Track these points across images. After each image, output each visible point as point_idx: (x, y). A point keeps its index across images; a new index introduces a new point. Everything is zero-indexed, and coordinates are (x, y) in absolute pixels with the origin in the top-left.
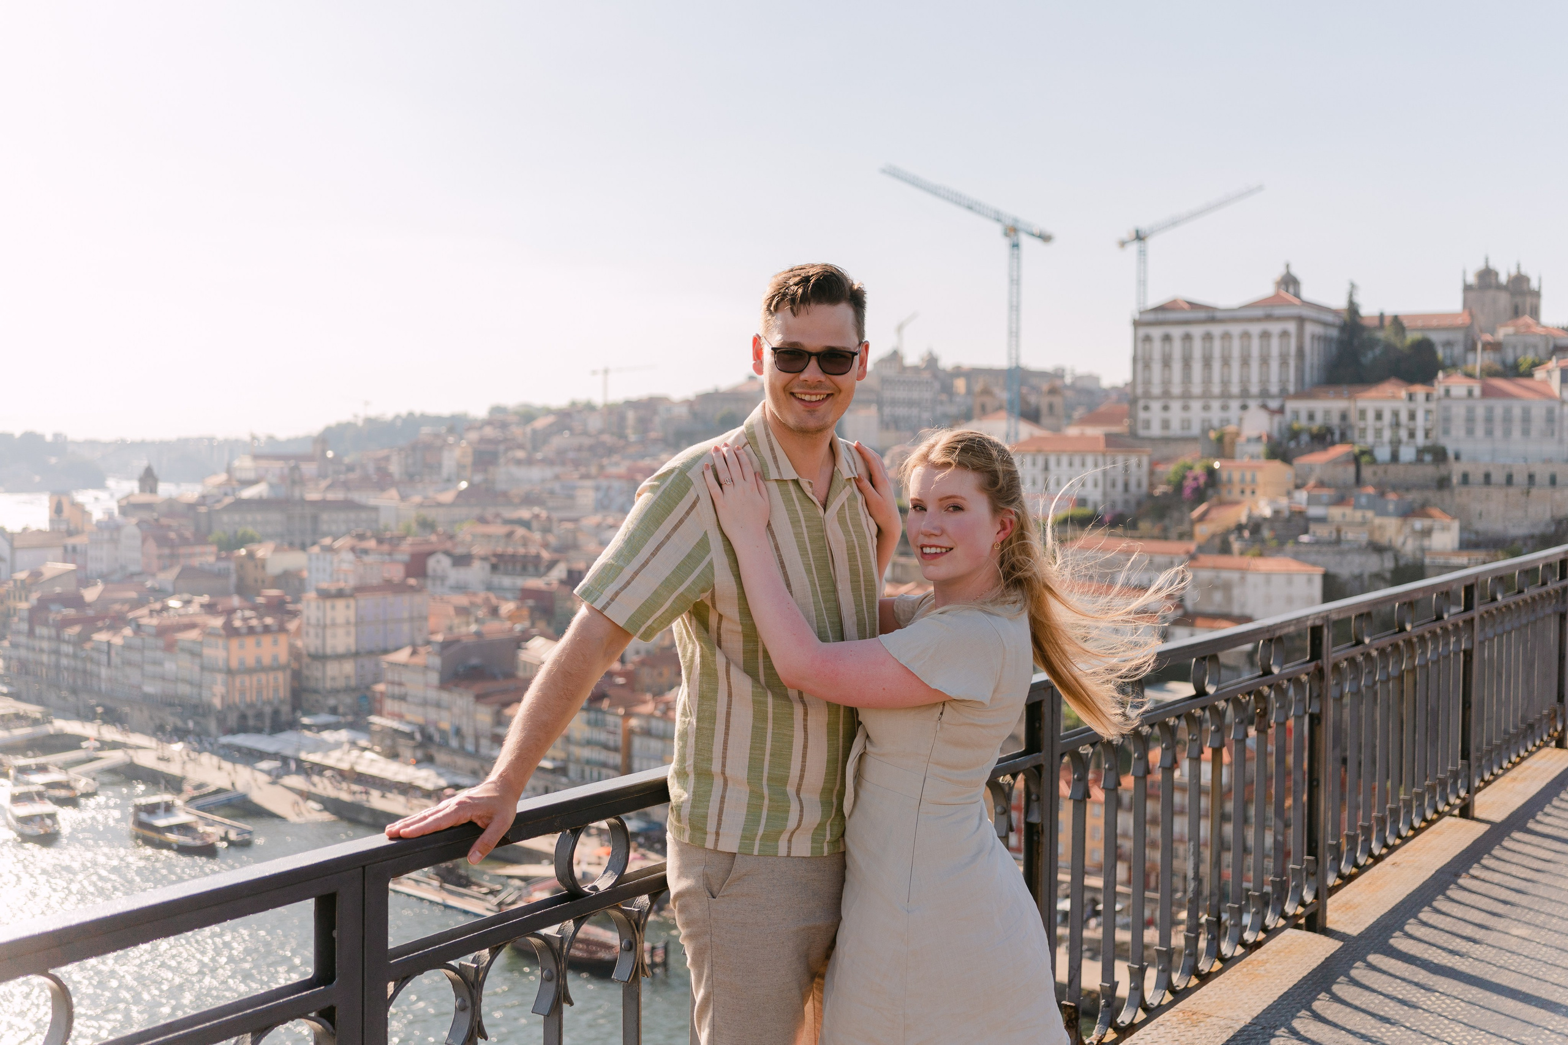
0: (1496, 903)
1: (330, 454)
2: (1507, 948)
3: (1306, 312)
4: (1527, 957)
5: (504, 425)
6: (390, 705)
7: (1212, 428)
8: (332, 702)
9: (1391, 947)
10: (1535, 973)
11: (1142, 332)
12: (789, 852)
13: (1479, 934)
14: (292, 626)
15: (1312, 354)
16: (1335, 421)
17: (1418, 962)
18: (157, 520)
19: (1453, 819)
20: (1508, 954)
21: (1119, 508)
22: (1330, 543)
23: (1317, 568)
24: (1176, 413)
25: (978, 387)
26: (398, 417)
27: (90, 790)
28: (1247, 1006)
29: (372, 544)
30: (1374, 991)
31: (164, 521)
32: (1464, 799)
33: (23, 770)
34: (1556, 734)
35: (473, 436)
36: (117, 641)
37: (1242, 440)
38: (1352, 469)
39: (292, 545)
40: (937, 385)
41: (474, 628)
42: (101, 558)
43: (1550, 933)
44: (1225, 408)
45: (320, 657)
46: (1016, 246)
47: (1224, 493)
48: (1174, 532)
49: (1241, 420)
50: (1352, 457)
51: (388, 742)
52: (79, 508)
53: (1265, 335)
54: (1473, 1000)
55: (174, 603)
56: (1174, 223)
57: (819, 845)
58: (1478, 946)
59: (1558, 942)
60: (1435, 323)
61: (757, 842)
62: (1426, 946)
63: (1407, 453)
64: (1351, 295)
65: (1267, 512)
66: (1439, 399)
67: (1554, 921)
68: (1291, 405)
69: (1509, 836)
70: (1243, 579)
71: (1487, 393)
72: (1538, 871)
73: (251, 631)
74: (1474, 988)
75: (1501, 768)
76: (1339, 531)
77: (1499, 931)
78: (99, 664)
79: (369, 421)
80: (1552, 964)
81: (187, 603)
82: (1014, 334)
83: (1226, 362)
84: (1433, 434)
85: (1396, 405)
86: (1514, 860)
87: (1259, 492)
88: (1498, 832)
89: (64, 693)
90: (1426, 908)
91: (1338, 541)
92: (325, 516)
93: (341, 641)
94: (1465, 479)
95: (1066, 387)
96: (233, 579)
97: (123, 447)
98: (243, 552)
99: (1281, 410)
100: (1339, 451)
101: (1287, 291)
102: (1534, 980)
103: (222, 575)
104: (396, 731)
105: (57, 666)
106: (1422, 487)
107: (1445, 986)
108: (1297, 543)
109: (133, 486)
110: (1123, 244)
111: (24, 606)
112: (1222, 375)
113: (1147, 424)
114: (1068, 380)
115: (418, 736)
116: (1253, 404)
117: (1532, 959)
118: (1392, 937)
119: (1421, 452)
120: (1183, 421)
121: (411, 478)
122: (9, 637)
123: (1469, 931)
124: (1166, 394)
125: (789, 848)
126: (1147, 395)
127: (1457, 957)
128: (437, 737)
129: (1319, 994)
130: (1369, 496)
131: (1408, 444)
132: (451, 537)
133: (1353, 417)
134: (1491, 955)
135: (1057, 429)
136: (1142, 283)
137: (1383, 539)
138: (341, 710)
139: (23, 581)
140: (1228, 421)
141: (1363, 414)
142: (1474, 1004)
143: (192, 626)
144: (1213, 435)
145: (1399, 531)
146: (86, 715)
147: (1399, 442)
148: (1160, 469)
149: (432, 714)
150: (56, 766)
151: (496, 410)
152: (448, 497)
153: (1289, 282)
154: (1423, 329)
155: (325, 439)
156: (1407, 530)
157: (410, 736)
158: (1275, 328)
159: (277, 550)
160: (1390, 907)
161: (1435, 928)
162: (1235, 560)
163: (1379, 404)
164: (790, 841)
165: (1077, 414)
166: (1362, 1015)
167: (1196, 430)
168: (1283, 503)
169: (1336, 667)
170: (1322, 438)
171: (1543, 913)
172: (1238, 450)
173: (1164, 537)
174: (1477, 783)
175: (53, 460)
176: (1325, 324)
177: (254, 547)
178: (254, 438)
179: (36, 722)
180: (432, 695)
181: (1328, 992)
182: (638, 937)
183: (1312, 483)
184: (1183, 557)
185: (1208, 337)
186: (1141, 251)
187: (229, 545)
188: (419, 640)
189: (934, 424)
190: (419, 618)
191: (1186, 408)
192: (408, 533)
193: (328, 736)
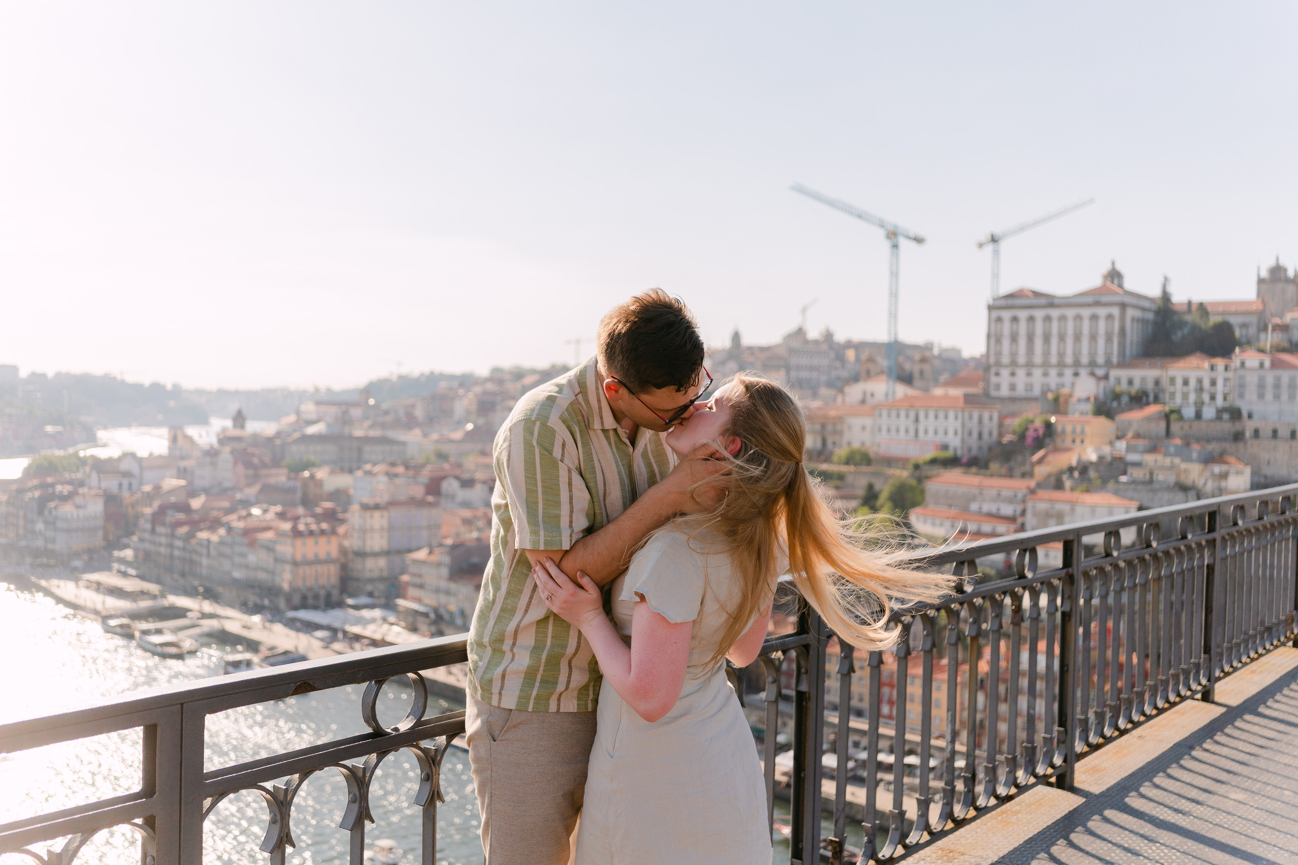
0: (1221, 772)
1: (372, 402)
2: (1224, 809)
3: (1127, 300)
4: (1240, 817)
5: (500, 382)
6: (412, 592)
7: (1049, 390)
8: (369, 588)
9: (1126, 804)
10: (1245, 831)
11: (995, 314)
12: (559, 709)
13: (1202, 796)
14: (341, 530)
15: (1132, 333)
16: (1150, 386)
17: (1147, 818)
18: (245, 450)
19: (1196, 703)
20: (1224, 814)
21: (975, 452)
22: (1143, 483)
23: (1132, 502)
24: (1021, 379)
25: (864, 356)
26: (422, 375)
27: (193, 648)
28: (996, 847)
29: (400, 470)
30: (1104, 839)
31: (250, 450)
32: (1205, 686)
33: (145, 632)
34: (1292, 636)
35: (478, 389)
36: (215, 538)
37: (1074, 400)
38: (1163, 425)
39: (342, 470)
40: (832, 355)
41: (475, 535)
42: (204, 477)
43: (1264, 798)
44: (1060, 375)
45: (361, 554)
46: (895, 246)
47: (1059, 442)
48: (1018, 472)
49: (1073, 385)
50: (1163, 414)
51: (410, 619)
52: (190, 439)
53: (1094, 318)
54: (1187, 851)
55: (256, 511)
56: (1022, 229)
57: (583, 703)
58: (1199, 806)
59: (1269, 806)
60: (1233, 309)
61: (532, 701)
62: (1155, 805)
63: (1209, 412)
64: (1164, 287)
65: (1093, 457)
66: (1236, 369)
67: (1269, 788)
68: (1114, 373)
69: (1241, 717)
70: (1073, 510)
71: (1275, 365)
72: (1262, 747)
73: (311, 533)
74: (1191, 841)
75: (1241, 662)
76: (1151, 474)
77: (1220, 795)
78: (200, 555)
79: (401, 378)
80: (1260, 824)
81: (265, 511)
82: (893, 315)
83: (1062, 338)
84: (1230, 398)
85: (1200, 374)
86: (1243, 737)
87: (1087, 441)
88: (1232, 714)
89: (176, 576)
90: (1161, 774)
91: (1151, 481)
92: (367, 448)
93: (377, 542)
94: (1256, 433)
95: (934, 357)
96: (299, 495)
97: (223, 394)
98: (306, 474)
99: (1106, 377)
100: (1153, 409)
101: (1112, 283)
102: (1243, 837)
103: (291, 491)
104: (417, 612)
105: (172, 557)
106: (1221, 439)
107: (1166, 838)
108: (1117, 482)
109: (229, 423)
110: (981, 245)
111: (148, 511)
112: (1059, 348)
113: (998, 387)
114: (936, 352)
115: (432, 616)
116: (1083, 372)
117: (1244, 819)
118: (1128, 796)
119: (1220, 412)
120: (1026, 385)
121: (431, 421)
122: (137, 533)
123: (1194, 794)
124: (1014, 364)
125: (559, 705)
126: (998, 364)
127: (1180, 815)
128: (446, 616)
129: (1057, 840)
130: (1176, 446)
131: (1209, 404)
132: (459, 466)
133: (1165, 383)
134: (1209, 814)
135: (926, 390)
136: (996, 276)
137: (1189, 481)
138: (377, 594)
139: (148, 493)
140: (1063, 385)
141: (1172, 381)
142: (1189, 855)
143: (268, 528)
144: (1050, 396)
145: (1201, 474)
146: (190, 592)
147: (1203, 403)
148: (1008, 422)
149: (443, 599)
150: (170, 629)
151: (496, 370)
152: (458, 435)
153: (1114, 275)
154: (1223, 313)
155: (369, 390)
156: (1208, 474)
157: (426, 615)
158: (1102, 312)
159: (332, 472)
160: (1130, 772)
161: (1166, 790)
162: (1066, 495)
163: (1186, 373)
164: (559, 700)
165: (943, 378)
166: (1091, 859)
167: (1037, 392)
168: (1107, 450)
169: (1086, 574)
170: (1139, 399)
171: (1260, 781)
172: (1071, 408)
173: (1010, 475)
174: (1217, 673)
175: (172, 404)
176: (1143, 309)
177: (314, 470)
178: (317, 390)
179: (154, 597)
180: (444, 584)
181: (1067, 838)
182: (434, 770)
183: (1130, 434)
184: (1025, 491)
185: (1048, 319)
186: (995, 251)
187: (296, 469)
188: (435, 543)
189: (830, 385)
190: (434, 527)
191: (1029, 374)
192: (427, 462)
193: (366, 613)
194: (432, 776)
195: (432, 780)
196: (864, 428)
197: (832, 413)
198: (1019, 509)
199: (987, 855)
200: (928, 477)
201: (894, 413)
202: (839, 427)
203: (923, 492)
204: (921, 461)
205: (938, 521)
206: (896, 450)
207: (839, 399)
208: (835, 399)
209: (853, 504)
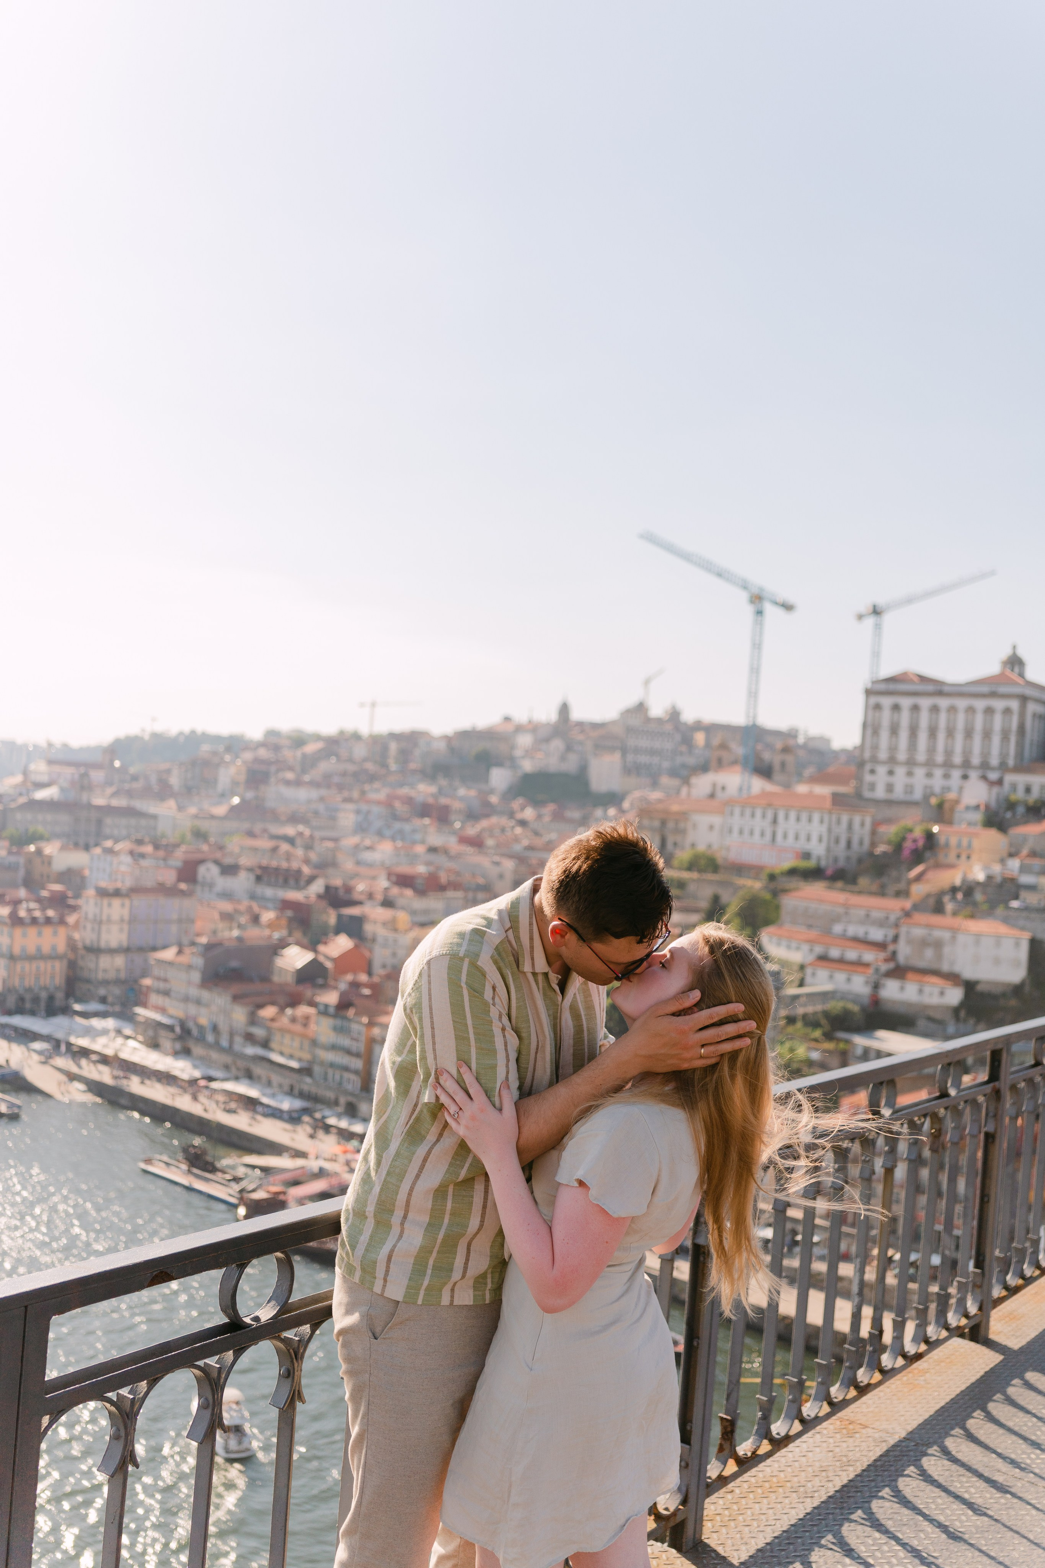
1: (117, 764)
3: (1028, 692)
5: (277, 748)
6: (154, 999)
7: (933, 794)
8: (102, 992)
11: (873, 700)
12: (452, 1301)
14: (71, 919)
15: (1033, 731)
21: (841, 863)
22: (1038, 910)
23: (1025, 933)
24: (900, 778)
25: (716, 741)
26: (181, 733)
28: (902, 1418)
29: (149, 849)
30: (1028, 1412)
35: (248, 756)
37: (961, 807)
39: (76, 845)
40: (678, 737)
41: (236, 933)
44: (946, 776)
45: (95, 950)
46: (760, 613)
47: (941, 857)
48: (892, 889)
49: (961, 789)
51: (151, 1033)
53: (989, 711)
56: (910, 600)
57: (480, 1293)
61: (422, 1293)
65: (981, 877)
68: (1009, 778)
70: (954, 938)
73: (34, 921)
79: (155, 735)
82: (753, 695)
83: (950, 733)
87: (974, 857)
92: (108, 821)
93: (114, 936)
95: (799, 747)
96: (21, 873)
98: (32, 848)
99: (1000, 782)
101: (1012, 670)
103: (12, 868)
104: (159, 1023)
108: (1008, 908)
110: (860, 617)
112: (947, 745)
113: (872, 787)
114: (801, 740)
115: (178, 1029)
116: (974, 775)
120: (907, 786)
121: (189, 791)
124: (892, 760)
125: (452, 1297)
126: (874, 759)
128: (195, 1032)
129: (974, 1411)
132: (221, 848)
135: (787, 786)
136: (876, 655)
138: (110, 999)
140: (948, 789)
144: (934, 801)
148: (882, 829)
149: (192, 1010)
151: (271, 733)
152: (221, 810)
153: (1015, 662)
155: (116, 748)
157: (170, 1028)
158: (999, 705)
159: (63, 848)
162: (946, 920)
164: (453, 1290)
165: (809, 772)
166: (1014, 1438)
167: (918, 795)
168: (997, 869)
169: (1013, 1088)
170: (1037, 811)
172: (957, 816)
173: (882, 893)
177: (42, 844)
178: (50, 745)
180: (194, 992)
181: (984, 1409)
182: (296, 1365)
183: (1025, 852)
184: (899, 914)
185: (935, 709)
186: (876, 625)
187: (20, 841)
188: (185, 941)
189: (673, 773)
190: (186, 921)
191: (910, 774)
192: (182, 841)
193: (97, 1023)
194: (294, 1373)
195: (293, 1378)
196: (711, 828)
197: (675, 808)
198: (891, 933)
199: (893, 1429)
200: (785, 891)
201: (748, 812)
202: (682, 825)
203: (778, 908)
204: (777, 871)
205: (794, 944)
206: (749, 856)
207: (684, 791)
208: (678, 792)
209: (694, 918)
